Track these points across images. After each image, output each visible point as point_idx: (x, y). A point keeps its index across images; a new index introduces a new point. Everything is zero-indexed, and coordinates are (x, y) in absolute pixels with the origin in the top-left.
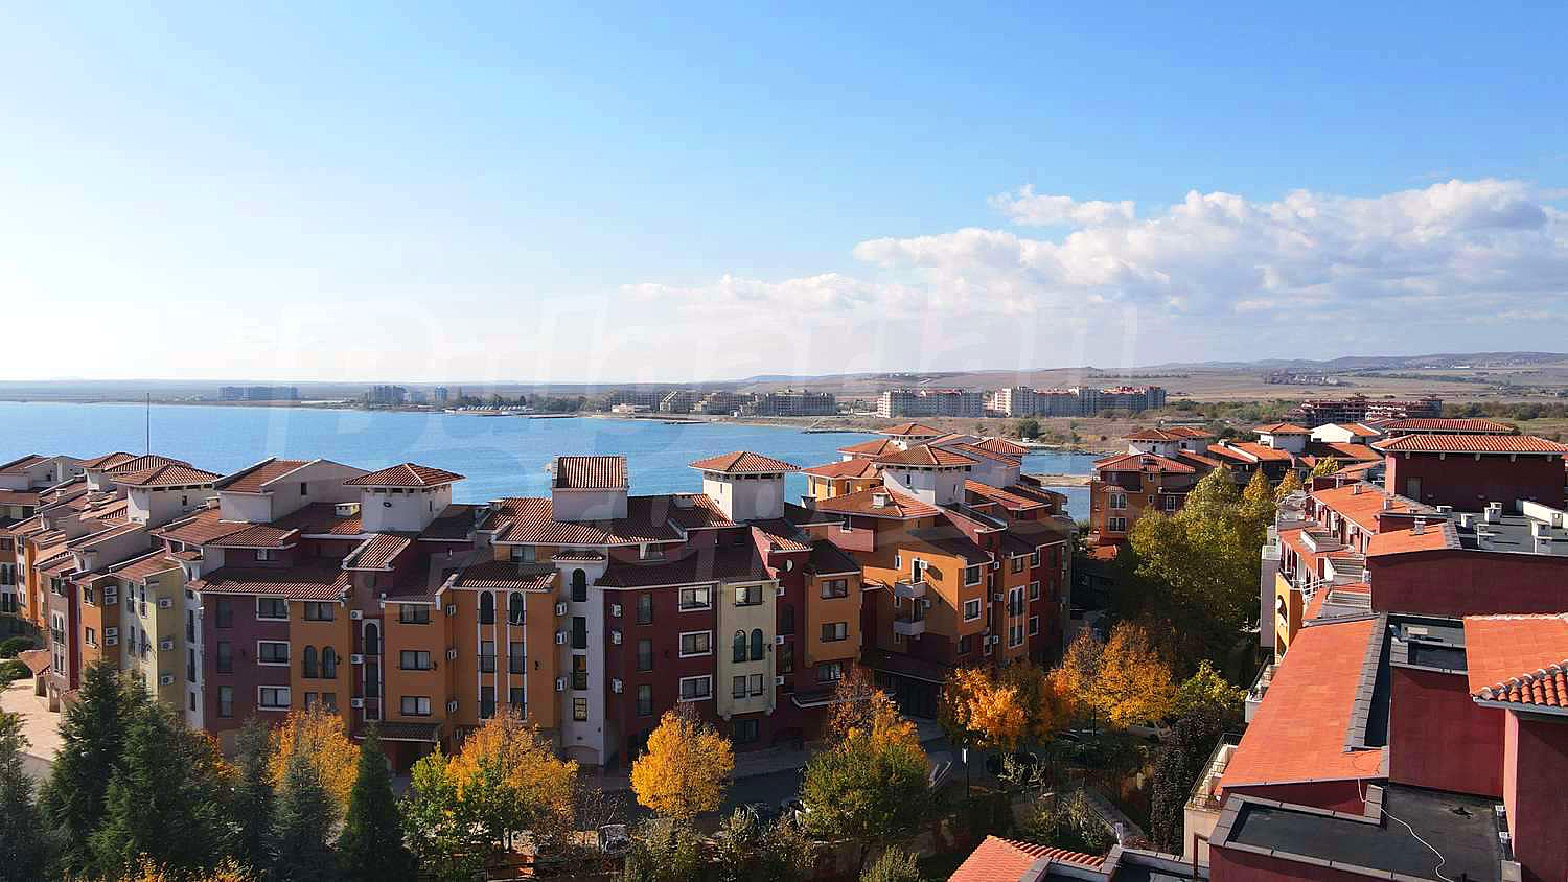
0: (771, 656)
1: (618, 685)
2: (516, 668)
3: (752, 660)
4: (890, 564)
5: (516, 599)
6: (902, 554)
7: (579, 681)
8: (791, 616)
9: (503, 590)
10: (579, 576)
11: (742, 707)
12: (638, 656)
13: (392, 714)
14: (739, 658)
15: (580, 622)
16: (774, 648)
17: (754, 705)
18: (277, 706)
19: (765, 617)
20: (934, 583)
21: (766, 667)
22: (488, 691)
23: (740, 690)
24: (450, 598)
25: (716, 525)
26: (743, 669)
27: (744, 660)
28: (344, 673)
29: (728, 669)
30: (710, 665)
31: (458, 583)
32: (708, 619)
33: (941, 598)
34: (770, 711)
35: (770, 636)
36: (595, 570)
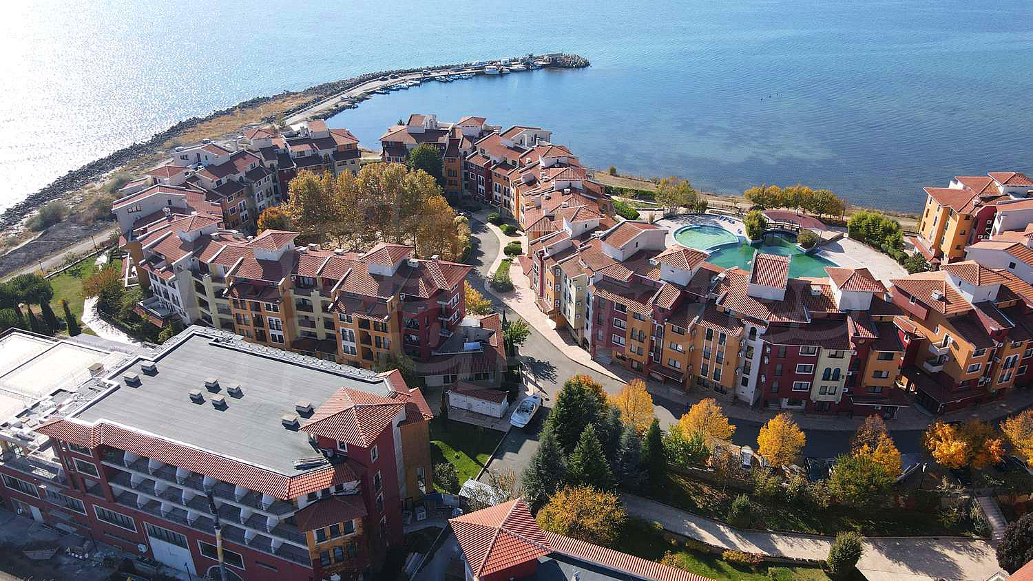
0: (843, 381)
1: (763, 379)
2: (719, 361)
3: (833, 380)
4: (933, 330)
5: (723, 336)
6: (940, 327)
7: (747, 370)
8: (858, 364)
9: (717, 329)
10: (753, 331)
11: (822, 398)
12: (775, 370)
13: (665, 364)
14: (826, 377)
15: (750, 348)
16: (845, 378)
17: (830, 398)
18: (619, 343)
19: (843, 364)
20: (954, 350)
21: (840, 385)
22: (705, 365)
23: (823, 391)
24: (694, 327)
25: (829, 311)
26: (826, 383)
27: (828, 379)
28: (647, 342)
29: (819, 382)
30: (811, 378)
31: (699, 321)
32: (815, 361)
33: (955, 359)
34: (837, 403)
35: (845, 371)
36: (761, 330)
